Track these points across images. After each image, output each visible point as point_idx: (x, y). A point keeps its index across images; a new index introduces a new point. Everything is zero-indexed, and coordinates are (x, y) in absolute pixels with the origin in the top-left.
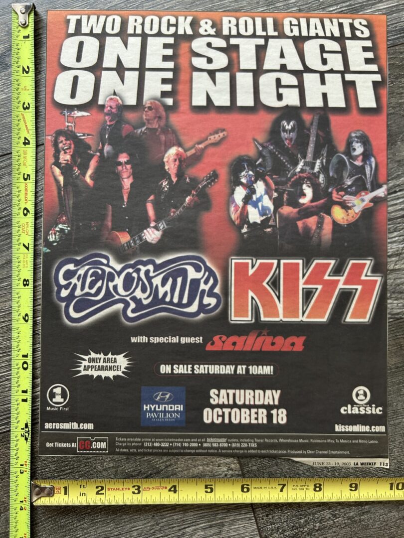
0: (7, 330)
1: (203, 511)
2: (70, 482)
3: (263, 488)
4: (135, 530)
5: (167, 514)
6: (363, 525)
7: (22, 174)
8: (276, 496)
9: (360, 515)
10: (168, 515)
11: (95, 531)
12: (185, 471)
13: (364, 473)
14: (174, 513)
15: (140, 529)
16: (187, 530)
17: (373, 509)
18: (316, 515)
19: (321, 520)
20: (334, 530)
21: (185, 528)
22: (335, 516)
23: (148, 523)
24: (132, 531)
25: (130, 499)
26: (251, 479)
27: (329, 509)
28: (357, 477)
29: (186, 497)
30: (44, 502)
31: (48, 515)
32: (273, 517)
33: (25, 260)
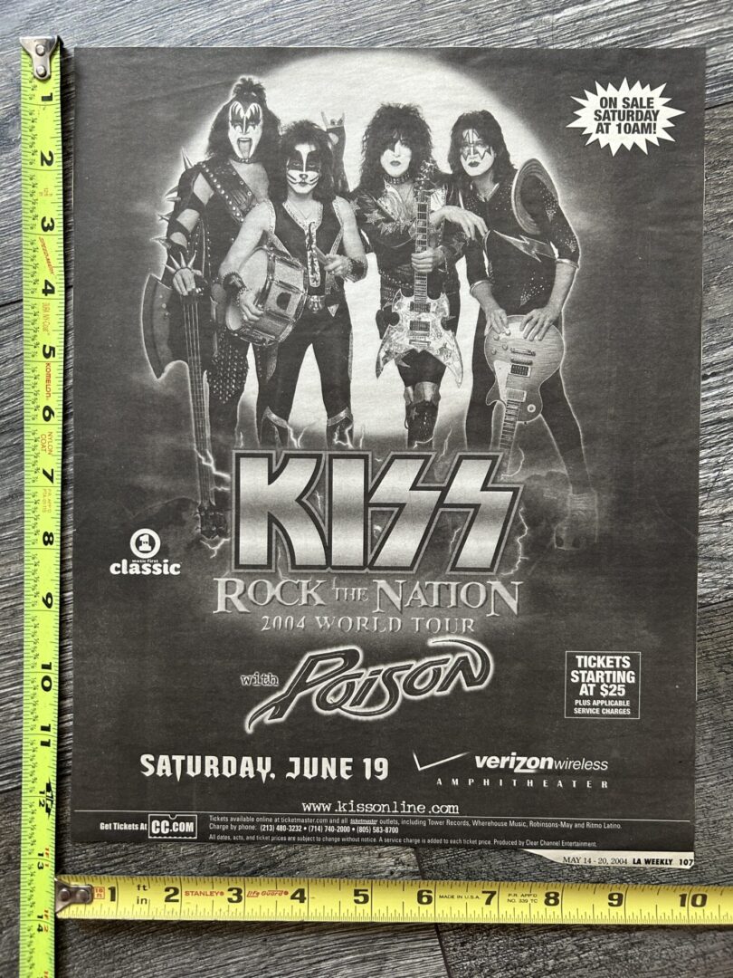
0: (13, 615)
1: (351, 934)
2: (121, 879)
3: (455, 897)
4: (232, 963)
5: (289, 937)
6: (631, 965)
8: (479, 912)
9: (626, 948)
10: (291, 939)
11: (164, 964)
12: (320, 863)
13: (635, 874)
14: (301, 935)
15: (241, 961)
16: (323, 965)
17: (649, 937)
18: (548, 946)
19: (558, 954)
21: (319, 962)
22: (581, 948)
23: (255, 952)
24: (229, 964)
25: (223, 912)
26: (434, 882)
27: (572, 936)
28: (623, 881)
29: (320, 911)
30: (75, 913)
31: (83, 933)
32: (473, 947)
33: (46, 498)
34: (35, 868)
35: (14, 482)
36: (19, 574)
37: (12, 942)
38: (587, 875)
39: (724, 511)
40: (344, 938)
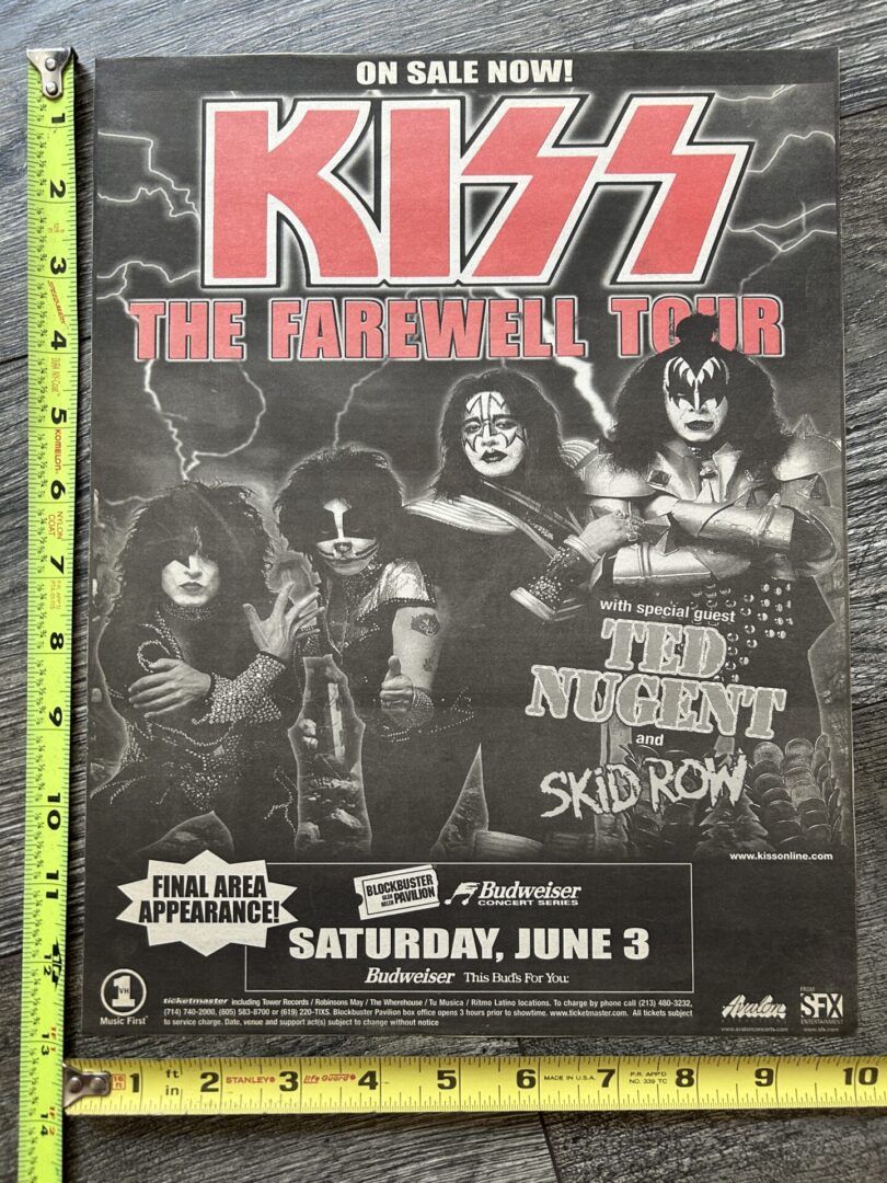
0: (13, 735)
1: (435, 1131)
2: (146, 1064)
3: (564, 1078)
4: (286, 1171)
5: (357, 1136)
6: (787, 1162)
7: (50, 410)
8: (594, 1096)
9: (781, 1140)
10: (359, 1138)
11: (199, 1174)
14: (373, 1132)
15: (297, 1168)
16: (401, 1171)
17: (808, 1126)
18: (682, 1140)
19: (695, 1150)
20: (723, 1172)
21: (395, 1167)
22: (724, 1141)
23: (315, 1155)
24: (282, 1173)
25: (274, 1101)
26: (537, 1058)
27: (712, 1127)
28: (773, 1054)
29: (396, 1098)
30: (88, 1107)
31: (98, 1136)
32: (588, 1144)
33: (55, 592)
34: (39, 1054)
35: (16, 573)
36: (22, 685)
37: (9, 1151)
38: (727, 1048)
39: (877, 591)
40: (424, 1136)
